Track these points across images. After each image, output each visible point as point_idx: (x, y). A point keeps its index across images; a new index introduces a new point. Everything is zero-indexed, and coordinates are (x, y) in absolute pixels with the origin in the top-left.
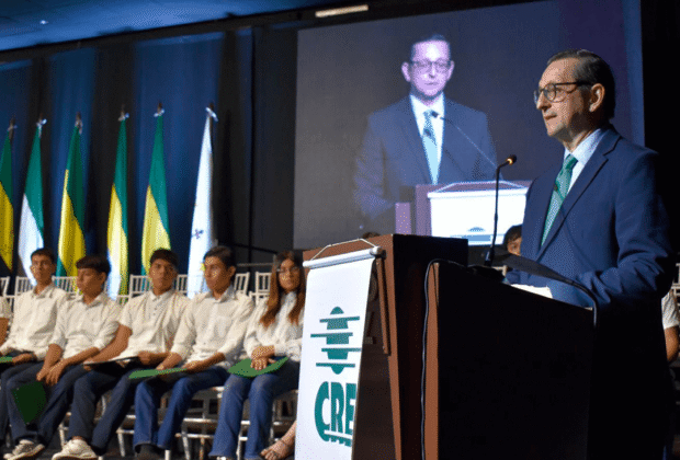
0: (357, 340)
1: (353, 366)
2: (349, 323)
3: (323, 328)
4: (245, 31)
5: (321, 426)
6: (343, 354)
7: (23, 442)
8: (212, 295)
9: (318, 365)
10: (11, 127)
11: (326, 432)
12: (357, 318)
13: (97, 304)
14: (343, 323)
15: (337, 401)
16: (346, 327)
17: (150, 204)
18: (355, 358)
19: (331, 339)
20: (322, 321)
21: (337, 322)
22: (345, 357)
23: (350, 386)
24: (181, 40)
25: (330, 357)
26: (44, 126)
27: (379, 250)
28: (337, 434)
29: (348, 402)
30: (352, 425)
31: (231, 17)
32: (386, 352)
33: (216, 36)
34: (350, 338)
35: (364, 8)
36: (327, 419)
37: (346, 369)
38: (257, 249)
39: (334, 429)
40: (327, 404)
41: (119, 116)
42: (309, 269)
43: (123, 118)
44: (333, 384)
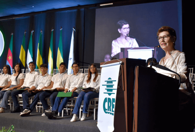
1: (114, 94)
2: (113, 82)
3: (106, 83)
4: (83, 9)
5: (105, 109)
6: (111, 90)
7: (25, 110)
8: (74, 74)
9: (104, 93)
10: (25, 33)
11: (106, 111)
12: (115, 81)
14: (111, 82)
15: (109, 103)
17: (59, 51)
19: (108, 86)
20: (105, 81)
21: (110, 82)
22: (112, 91)
23: (113, 99)
24: (67, 11)
25: (108, 91)
26: (33, 32)
27: (122, 62)
28: (109, 112)
29: (113, 103)
30: (114, 110)
31: (79, 6)
32: (123, 90)
33: (75, 10)
34: (113, 86)
35: (112, 4)
36: (106, 107)
37: (112, 94)
38: (85, 63)
39: (108, 110)
40: (106, 104)
41: (51, 30)
42: (102, 67)
43: (52, 30)
44: (108, 98)
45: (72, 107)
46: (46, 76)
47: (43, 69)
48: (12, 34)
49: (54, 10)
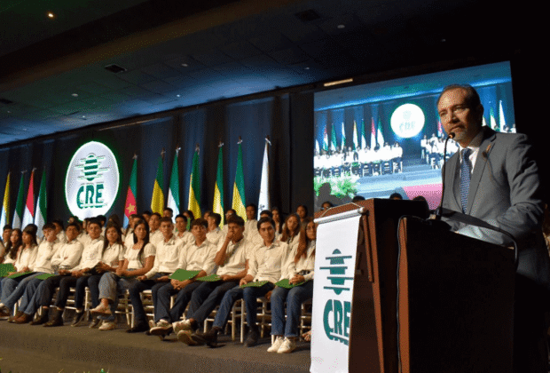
0: (351, 272)
1: (348, 289)
2: (345, 260)
4: (286, 96)
5: (328, 330)
6: (341, 281)
7: (162, 321)
8: (265, 245)
9: (325, 288)
10: (162, 153)
11: (331, 333)
12: (350, 257)
13: (204, 245)
14: (341, 260)
15: (338, 313)
16: (343, 263)
17: (236, 192)
18: (350, 284)
19: (333, 271)
20: (327, 258)
21: (337, 259)
22: (343, 283)
23: (347, 304)
24: (250, 102)
25: (333, 283)
26: (180, 151)
27: (364, 210)
28: (338, 335)
29: (345, 314)
30: (348, 330)
31: (278, 89)
32: (371, 280)
33: (270, 99)
34: (346, 271)
35: (351, 80)
36: (332, 324)
37: (343, 291)
39: (336, 332)
40: (331, 314)
41: (219, 144)
43: (221, 145)
44: (335, 301)
45: (263, 319)
46: (206, 248)
47: (198, 230)
48: (136, 157)
49: (224, 102)
